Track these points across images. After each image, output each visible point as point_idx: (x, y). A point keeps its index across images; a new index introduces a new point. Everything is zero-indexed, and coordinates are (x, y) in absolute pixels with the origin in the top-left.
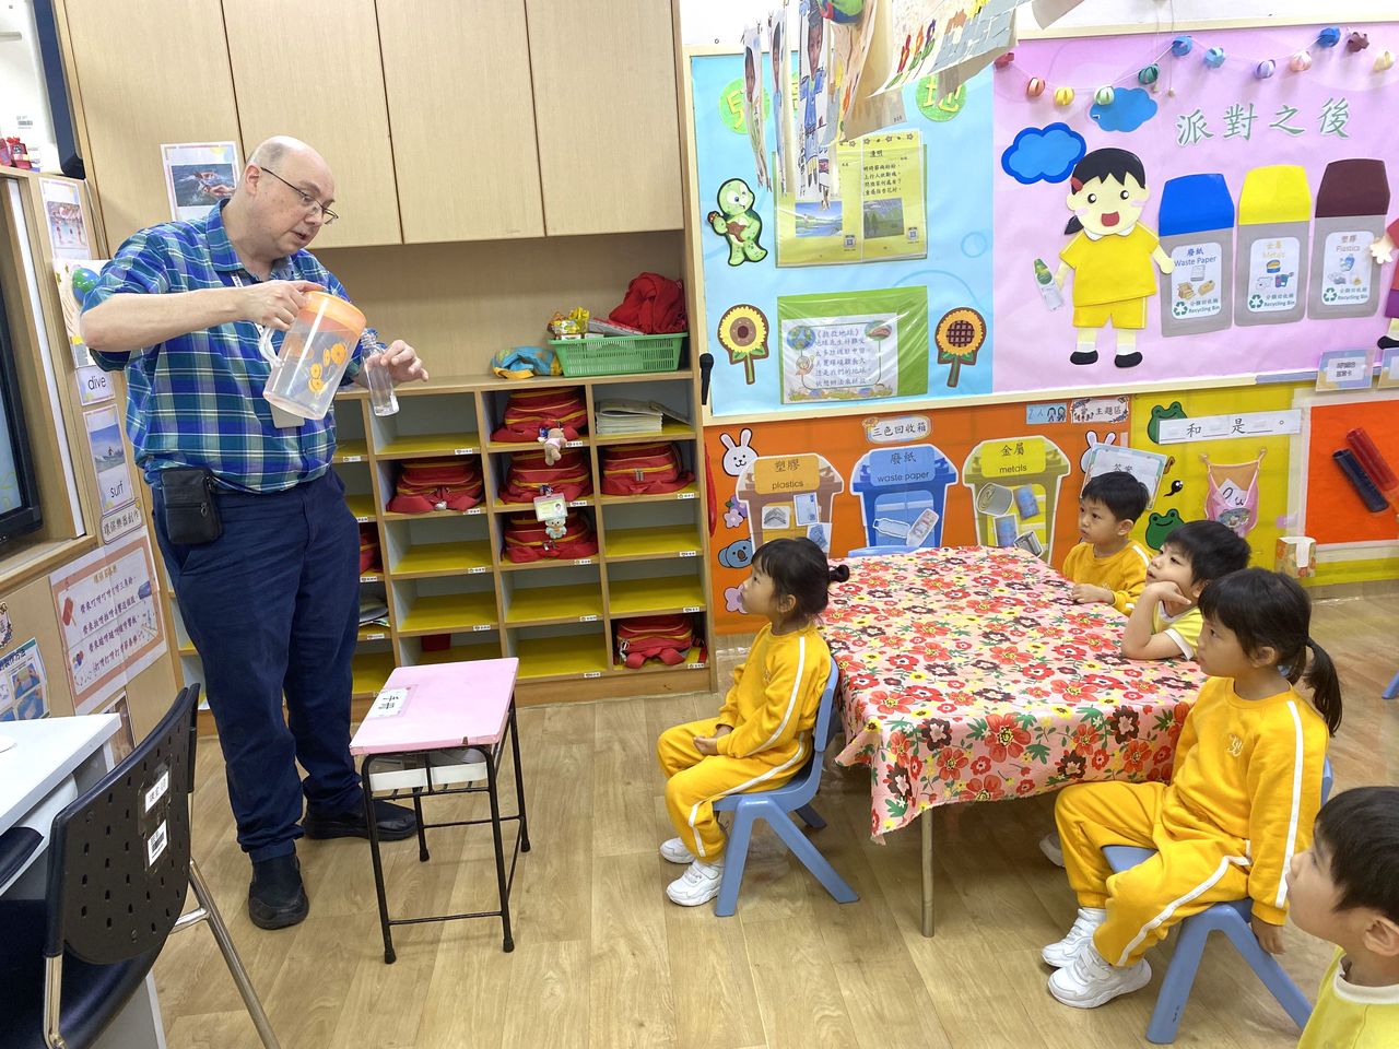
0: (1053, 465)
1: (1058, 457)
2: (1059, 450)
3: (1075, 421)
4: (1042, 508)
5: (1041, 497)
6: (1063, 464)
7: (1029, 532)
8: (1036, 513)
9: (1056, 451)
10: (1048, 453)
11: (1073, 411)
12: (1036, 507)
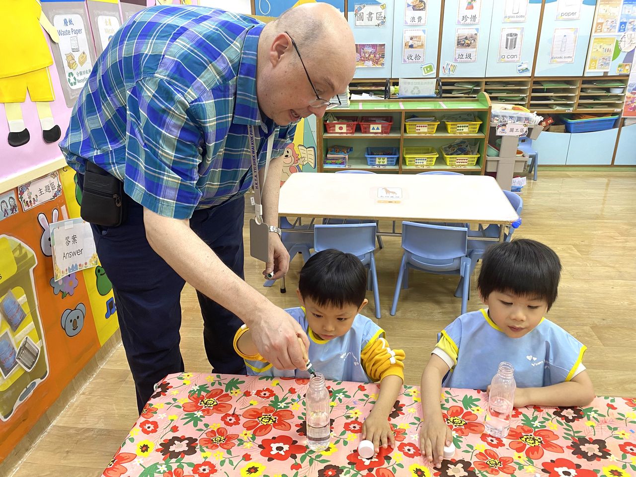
0: (21, 260)
1: (23, 252)
2: (23, 244)
3: (26, 208)
4: (27, 310)
5: (22, 299)
6: (29, 256)
7: (24, 340)
8: (23, 317)
9: (20, 245)
10: (14, 252)
11: (21, 198)
12: (22, 310)
